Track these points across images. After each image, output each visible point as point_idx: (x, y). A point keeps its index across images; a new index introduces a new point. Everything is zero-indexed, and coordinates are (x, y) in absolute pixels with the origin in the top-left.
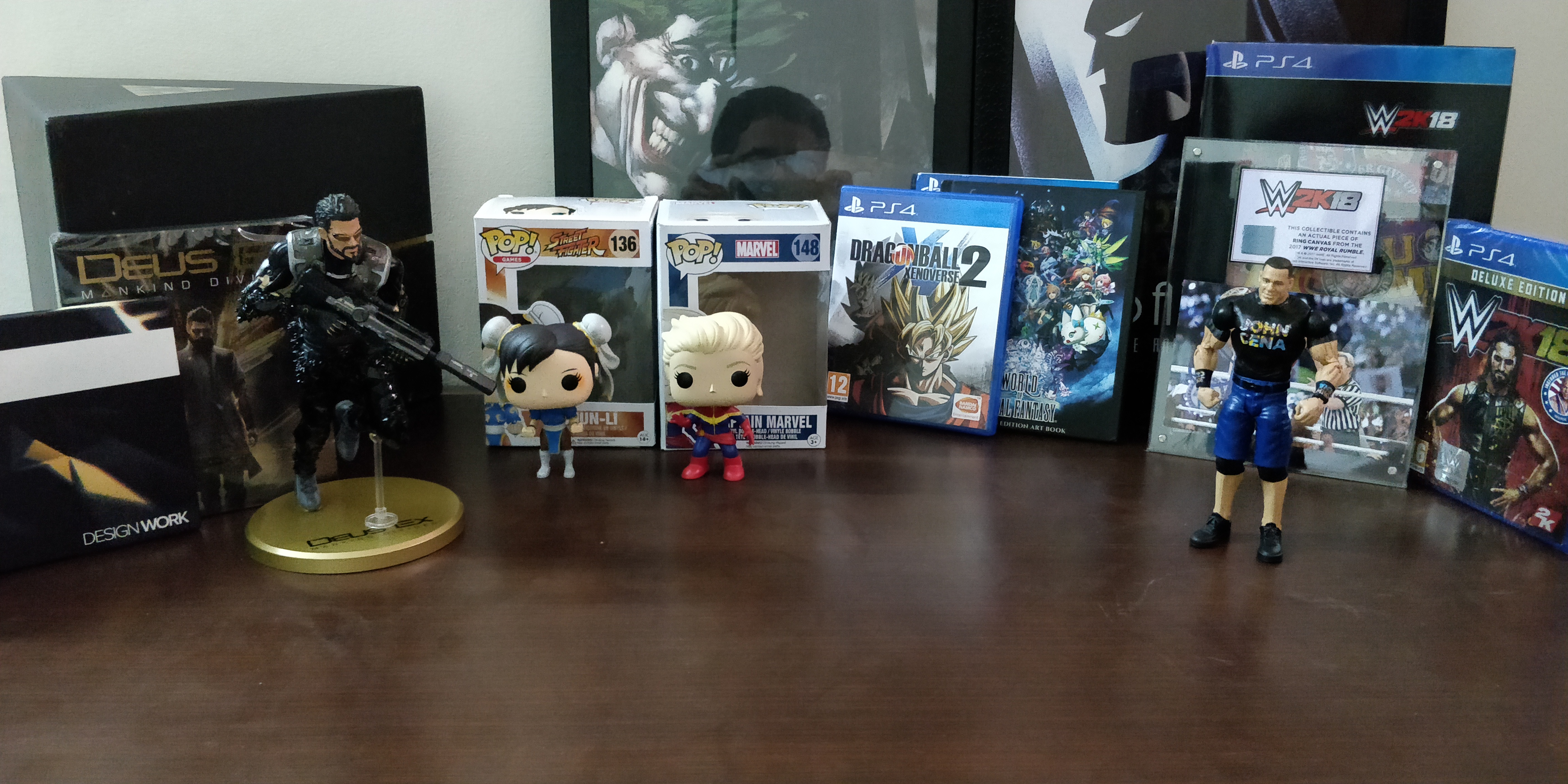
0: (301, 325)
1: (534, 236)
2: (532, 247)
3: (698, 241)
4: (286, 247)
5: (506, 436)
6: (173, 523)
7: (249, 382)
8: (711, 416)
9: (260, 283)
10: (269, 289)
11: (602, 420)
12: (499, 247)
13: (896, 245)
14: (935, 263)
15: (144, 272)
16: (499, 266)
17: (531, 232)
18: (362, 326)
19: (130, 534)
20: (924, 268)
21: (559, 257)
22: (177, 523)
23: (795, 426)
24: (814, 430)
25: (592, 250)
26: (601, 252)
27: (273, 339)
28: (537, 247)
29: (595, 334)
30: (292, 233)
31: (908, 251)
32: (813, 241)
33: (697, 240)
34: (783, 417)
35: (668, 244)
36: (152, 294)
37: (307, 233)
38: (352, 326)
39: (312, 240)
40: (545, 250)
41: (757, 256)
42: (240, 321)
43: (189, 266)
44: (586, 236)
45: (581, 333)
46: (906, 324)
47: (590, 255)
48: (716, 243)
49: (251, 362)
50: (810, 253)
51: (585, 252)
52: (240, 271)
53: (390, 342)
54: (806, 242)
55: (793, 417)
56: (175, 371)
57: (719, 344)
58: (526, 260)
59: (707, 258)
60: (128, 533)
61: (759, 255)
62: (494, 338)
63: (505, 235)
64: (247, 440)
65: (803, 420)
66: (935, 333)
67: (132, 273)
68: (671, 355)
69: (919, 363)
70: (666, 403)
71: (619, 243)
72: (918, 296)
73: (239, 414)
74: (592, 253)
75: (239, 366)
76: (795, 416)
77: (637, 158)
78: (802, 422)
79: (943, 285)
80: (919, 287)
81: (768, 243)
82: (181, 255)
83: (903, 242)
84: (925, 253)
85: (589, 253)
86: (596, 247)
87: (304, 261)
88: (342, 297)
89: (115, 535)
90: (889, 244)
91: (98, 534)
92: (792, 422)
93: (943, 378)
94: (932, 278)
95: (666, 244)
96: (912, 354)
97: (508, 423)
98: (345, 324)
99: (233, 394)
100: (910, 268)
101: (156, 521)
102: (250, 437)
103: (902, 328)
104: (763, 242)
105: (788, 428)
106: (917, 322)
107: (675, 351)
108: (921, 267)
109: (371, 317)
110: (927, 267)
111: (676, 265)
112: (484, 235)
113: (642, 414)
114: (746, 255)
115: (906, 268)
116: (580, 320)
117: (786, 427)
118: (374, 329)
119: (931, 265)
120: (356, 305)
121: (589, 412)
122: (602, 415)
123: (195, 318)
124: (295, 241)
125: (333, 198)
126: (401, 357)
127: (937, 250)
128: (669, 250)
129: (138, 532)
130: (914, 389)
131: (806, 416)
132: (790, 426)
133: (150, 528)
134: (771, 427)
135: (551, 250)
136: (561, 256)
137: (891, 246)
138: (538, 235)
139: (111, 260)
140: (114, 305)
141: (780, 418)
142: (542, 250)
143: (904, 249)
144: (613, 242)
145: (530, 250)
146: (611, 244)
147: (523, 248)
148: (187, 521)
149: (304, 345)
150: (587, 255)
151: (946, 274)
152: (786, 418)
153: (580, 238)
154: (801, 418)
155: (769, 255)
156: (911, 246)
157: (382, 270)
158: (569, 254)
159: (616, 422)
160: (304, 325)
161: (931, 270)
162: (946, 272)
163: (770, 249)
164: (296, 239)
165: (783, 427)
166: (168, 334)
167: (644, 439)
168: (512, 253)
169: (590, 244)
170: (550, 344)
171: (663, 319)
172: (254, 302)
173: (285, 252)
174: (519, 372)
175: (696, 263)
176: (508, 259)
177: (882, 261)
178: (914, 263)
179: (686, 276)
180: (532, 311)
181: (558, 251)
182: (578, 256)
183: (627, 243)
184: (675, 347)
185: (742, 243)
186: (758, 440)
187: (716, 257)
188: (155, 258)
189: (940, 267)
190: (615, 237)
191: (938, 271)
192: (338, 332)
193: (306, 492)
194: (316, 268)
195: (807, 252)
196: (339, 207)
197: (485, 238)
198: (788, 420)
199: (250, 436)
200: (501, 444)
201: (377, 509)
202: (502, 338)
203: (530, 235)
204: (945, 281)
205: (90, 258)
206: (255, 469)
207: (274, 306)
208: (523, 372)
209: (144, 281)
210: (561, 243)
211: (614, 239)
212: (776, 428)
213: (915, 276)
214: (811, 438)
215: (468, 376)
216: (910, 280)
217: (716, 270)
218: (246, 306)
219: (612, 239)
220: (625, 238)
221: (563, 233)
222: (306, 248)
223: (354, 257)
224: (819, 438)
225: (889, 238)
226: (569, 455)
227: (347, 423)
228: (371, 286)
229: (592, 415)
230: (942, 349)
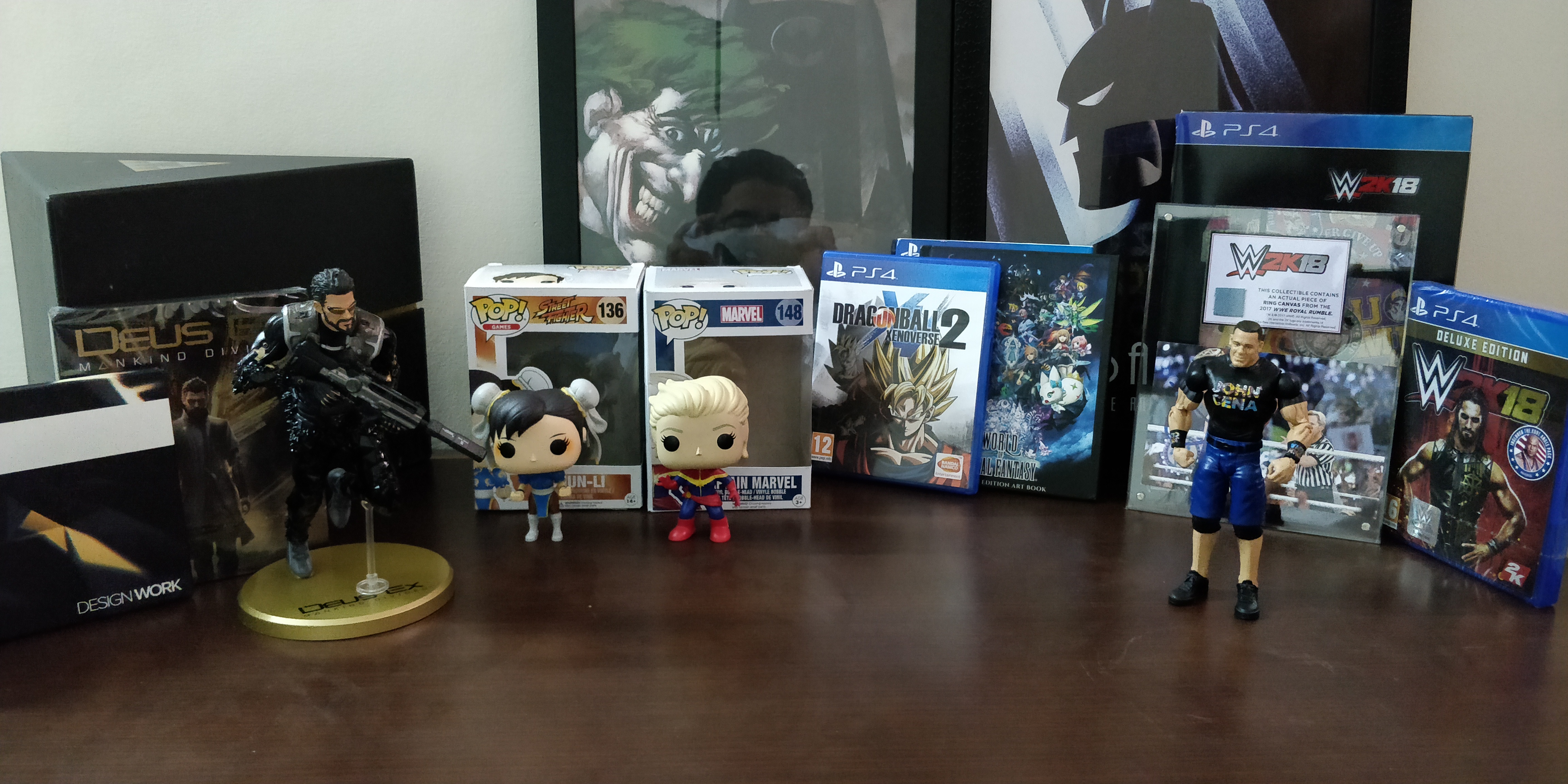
0: (295, 396)
1: (523, 304)
2: (521, 315)
3: (684, 307)
4: (282, 320)
5: (495, 500)
6: (166, 591)
7: (242, 451)
8: (698, 478)
9: (256, 355)
10: (265, 361)
11: (591, 483)
12: (489, 315)
13: (877, 308)
14: (916, 326)
15: (141, 344)
16: (489, 333)
17: (520, 300)
18: (356, 396)
19: (123, 603)
20: (905, 330)
21: (547, 324)
22: (170, 591)
23: (780, 487)
24: (798, 491)
25: (580, 316)
26: (589, 319)
27: (267, 408)
28: (526, 315)
29: (583, 399)
30: (288, 306)
31: (889, 314)
32: (796, 306)
33: (682, 306)
34: (769, 477)
35: (655, 310)
36: (148, 366)
37: (302, 306)
38: (346, 396)
39: (307, 313)
40: (534, 317)
41: (742, 321)
42: (236, 392)
43: (184, 337)
44: (574, 303)
45: (569, 398)
46: (888, 385)
47: (578, 321)
48: (702, 309)
49: (245, 431)
50: (793, 318)
51: (574, 319)
52: (235, 341)
53: (383, 412)
54: (790, 307)
55: (778, 478)
56: (171, 442)
57: (704, 408)
58: (515, 327)
59: (693, 323)
60: (122, 601)
61: (744, 320)
62: (483, 403)
63: (494, 303)
64: (240, 508)
65: (788, 480)
66: (917, 394)
67: (129, 345)
68: (657, 419)
69: (901, 423)
70: (653, 466)
71: (607, 310)
72: (899, 358)
73: (232, 482)
74: (580, 319)
75: (233, 433)
76: (780, 477)
77: (624, 226)
78: (787, 482)
79: (923, 346)
80: (900, 349)
81: (753, 308)
82: (177, 327)
83: (884, 306)
84: (905, 316)
85: (577, 320)
86: (584, 314)
87: (299, 334)
88: (336, 368)
89: (108, 604)
90: (870, 308)
91: (92, 602)
92: (777, 483)
93: (925, 438)
94: (913, 340)
95: (653, 310)
96: (894, 415)
97: (497, 487)
98: (339, 394)
99: (227, 463)
100: (891, 331)
101: (150, 589)
102: (243, 505)
103: (885, 388)
104: (748, 308)
105: (773, 489)
106: (899, 383)
107: (663, 415)
108: (901, 330)
109: (364, 388)
110: (908, 330)
111: (662, 331)
112: (474, 303)
113: (629, 476)
114: (731, 320)
115: (888, 331)
116: (568, 385)
117: (771, 487)
118: (367, 399)
119: (912, 328)
120: (349, 375)
121: (577, 475)
122: (590, 477)
123: (191, 388)
124: (290, 315)
125: (328, 272)
126: (394, 427)
127: (917, 313)
128: (656, 316)
129: (131, 600)
130: (897, 449)
131: (791, 476)
132: (775, 487)
133: (143, 595)
134: (757, 488)
135: (540, 317)
136: (550, 323)
137: (872, 309)
138: (527, 302)
139: (109, 333)
140: (112, 377)
141: (766, 479)
142: (531, 318)
143: (885, 313)
144: (600, 308)
145: (519, 318)
146: (599, 310)
147: (512, 316)
148: (180, 589)
149: (298, 414)
150: (575, 322)
151: (926, 336)
152: (771, 479)
153: (568, 306)
154: (786, 478)
155: (754, 319)
156: (892, 309)
157: (376, 342)
158: (557, 321)
159: (603, 485)
160: (298, 395)
161: (912, 332)
162: (926, 334)
163: (754, 314)
164: (292, 312)
165: (768, 487)
166: (165, 403)
167: (631, 501)
168: (501, 321)
169: (579, 310)
170: (539, 409)
171: (649, 384)
172: (250, 373)
173: (280, 325)
174: (509, 437)
175: (682, 328)
176: (497, 326)
177: (863, 324)
178: (895, 326)
179: (672, 341)
180: (521, 377)
181: (545, 318)
182: (566, 323)
183: (614, 310)
184: (662, 411)
185: (727, 308)
186: (744, 500)
187: (702, 322)
188: (152, 330)
189: (920, 330)
190: (603, 304)
191: (918, 333)
192: (331, 403)
193: (298, 560)
194: (310, 340)
195: (790, 316)
196: (334, 281)
197: (475, 306)
198: (773, 480)
199: (244, 503)
200: (490, 508)
201: (368, 575)
202: (492, 404)
203: (519, 303)
204: (926, 343)
205: (89, 331)
206: (247, 536)
207: (269, 376)
208: (512, 438)
209: (140, 353)
210: (550, 311)
211: (602, 306)
212: (761, 489)
213: (896, 338)
214: (796, 498)
215: (458, 444)
216: (892, 342)
217: (703, 335)
218: (242, 378)
219: (600, 306)
220: (612, 305)
221: (552, 300)
222: (301, 321)
223: (348, 329)
224: (804, 498)
225: (870, 302)
226: (557, 518)
227: (338, 490)
228: (364, 357)
229: (579, 477)
230: (924, 409)
